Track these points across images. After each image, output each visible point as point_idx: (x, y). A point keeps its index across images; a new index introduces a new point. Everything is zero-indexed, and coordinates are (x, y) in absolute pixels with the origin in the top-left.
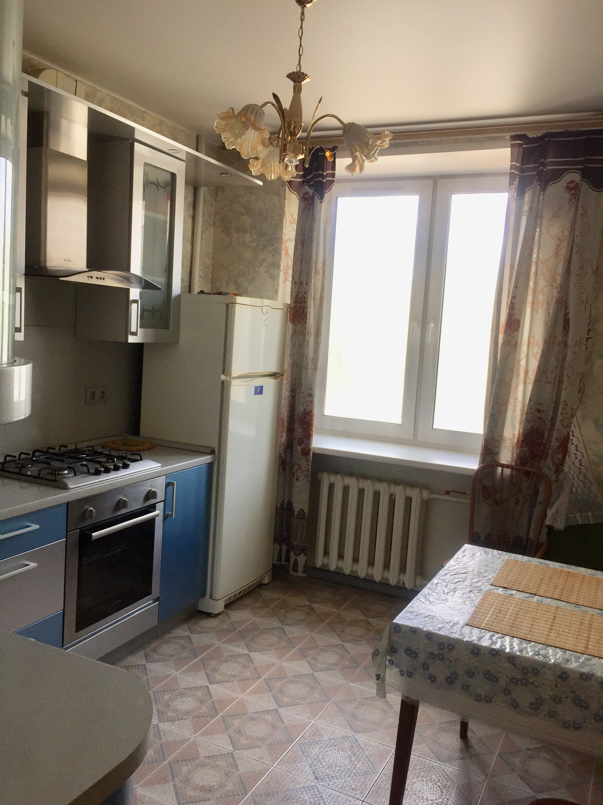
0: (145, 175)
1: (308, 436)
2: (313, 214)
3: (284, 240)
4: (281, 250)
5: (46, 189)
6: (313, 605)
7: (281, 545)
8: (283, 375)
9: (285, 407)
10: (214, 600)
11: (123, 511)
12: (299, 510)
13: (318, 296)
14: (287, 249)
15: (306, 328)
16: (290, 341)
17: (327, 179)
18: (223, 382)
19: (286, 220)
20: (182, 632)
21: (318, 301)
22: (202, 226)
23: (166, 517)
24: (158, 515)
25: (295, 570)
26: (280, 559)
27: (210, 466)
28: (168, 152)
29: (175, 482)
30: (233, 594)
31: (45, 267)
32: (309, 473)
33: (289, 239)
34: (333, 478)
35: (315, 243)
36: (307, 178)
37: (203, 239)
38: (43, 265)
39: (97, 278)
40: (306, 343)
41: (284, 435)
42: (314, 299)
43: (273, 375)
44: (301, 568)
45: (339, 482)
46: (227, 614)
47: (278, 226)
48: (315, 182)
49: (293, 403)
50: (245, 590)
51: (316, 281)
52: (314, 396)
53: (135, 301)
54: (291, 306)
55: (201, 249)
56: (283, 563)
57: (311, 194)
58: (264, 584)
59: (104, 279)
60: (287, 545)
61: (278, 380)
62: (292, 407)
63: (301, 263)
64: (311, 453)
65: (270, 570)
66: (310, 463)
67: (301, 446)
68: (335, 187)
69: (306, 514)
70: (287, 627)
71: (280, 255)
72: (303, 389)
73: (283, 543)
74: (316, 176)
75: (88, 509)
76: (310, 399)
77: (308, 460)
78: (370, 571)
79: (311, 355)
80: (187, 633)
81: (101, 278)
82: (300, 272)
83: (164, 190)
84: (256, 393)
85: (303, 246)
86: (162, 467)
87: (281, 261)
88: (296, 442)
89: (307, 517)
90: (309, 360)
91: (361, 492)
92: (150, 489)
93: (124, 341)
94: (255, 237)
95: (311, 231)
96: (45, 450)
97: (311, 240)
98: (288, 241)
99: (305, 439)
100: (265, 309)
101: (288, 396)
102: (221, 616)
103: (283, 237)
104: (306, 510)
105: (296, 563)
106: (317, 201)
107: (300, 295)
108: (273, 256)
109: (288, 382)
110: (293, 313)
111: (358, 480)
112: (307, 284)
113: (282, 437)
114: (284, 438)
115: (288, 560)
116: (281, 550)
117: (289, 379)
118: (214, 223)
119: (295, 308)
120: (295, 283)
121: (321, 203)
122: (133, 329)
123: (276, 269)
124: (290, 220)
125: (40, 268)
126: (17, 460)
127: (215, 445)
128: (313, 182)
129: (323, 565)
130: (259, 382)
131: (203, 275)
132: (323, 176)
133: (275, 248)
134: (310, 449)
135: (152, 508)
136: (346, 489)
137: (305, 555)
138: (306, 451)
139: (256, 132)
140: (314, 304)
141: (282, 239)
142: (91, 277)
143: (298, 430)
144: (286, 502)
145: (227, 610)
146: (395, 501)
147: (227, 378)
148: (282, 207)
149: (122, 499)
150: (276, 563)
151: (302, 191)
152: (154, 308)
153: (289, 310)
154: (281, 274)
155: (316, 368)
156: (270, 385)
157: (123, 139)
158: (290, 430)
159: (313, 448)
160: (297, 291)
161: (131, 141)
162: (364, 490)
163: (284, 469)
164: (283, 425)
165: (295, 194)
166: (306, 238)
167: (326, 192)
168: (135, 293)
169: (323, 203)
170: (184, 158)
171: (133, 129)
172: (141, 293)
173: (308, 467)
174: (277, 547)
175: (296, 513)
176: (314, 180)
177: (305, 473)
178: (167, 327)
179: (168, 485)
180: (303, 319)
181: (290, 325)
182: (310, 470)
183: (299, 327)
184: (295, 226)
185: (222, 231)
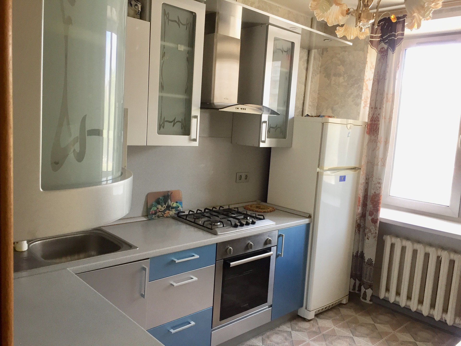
0: (275, 45)
1: (377, 210)
2: (386, 62)
3: (365, 80)
4: (363, 87)
5: (216, 58)
6: (376, 324)
7: (355, 280)
8: (360, 169)
9: (361, 190)
10: (308, 310)
11: (250, 251)
12: (369, 259)
13: (388, 117)
14: (367, 86)
15: (378, 138)
16: (366, 146)
17: (398, 37)
18: (318, 173)
19: (367, 67)
20: (286, 328)
21: (387, 120)
22: (312, 74)
23: (277, 256)
24: (272, 255)
25: (365, 298)
26: (354, 288)
27: (308, 225)
28: (289, 29)
29: (284, 235)
30: (321, 308)
31: (213, 103)
32: (376, 235)
33: (369, 79)
34: (394, 240)
35: (387, 81)
36: (384, 38)
37: (312, 82)
38: (212, 102)
39: (241, 109)
40: (377, 149)
41: (360, 208)
42: (385, 118)
43: (354, 169)
44: (368, 298)
45: (399, 243)
46: (316, 320)
47: (362, 71)
48: (389, 40)
49: (366, 187)
50: (329, 306)
51: (386, 106)
52: (382, 183)
53: (265, 122)
54: (368, 123)
55: (311, 88)
56: (357, 292)
57: (386, 48)
58: (344, 304)
59: (245, 109)
60: (360, 280)
61: (357, 172)
62: (366, 191)
63: (377, 94)
64: (379, 222)
65: (347, 295)
66: (377, 229)
67: (371, 216)
68: (403, 42)
69: (374, 263)
70: (356, 337)
71: (362, 89)
72: (374, 179)
73: (357, 279)
74: (390, 36)
75: (228, 248)
76: (379, 185)
77: (375, 226)
78: (420, 307)
79: (381, 156)
80: (290, 330)
81: (243, 109)
82: (376, 101)
83: (286, 53)
84: (341, 180)
85: (378, 83)
86: (276, 224)
87: (363, 94)
88: (367, 213)
89: (373, 264)
90: (380, 160)
91: (415, 252)
92: (268, 238)
93: (257, 146)
94: (346, 79)
95: (385, 72)
96: (211, 209)
97: (384, 78)
98: (368, 80)
99: (374, 212)
100: (349, 126)
101: (364, 183)
102: (312, 322)
103: (365, 78)
104: (374, 260)
105: (365, 293)
106: (390, 52)
107: (375, 116)
108: (358, 91)
109: (364, 173)
110: (370, 128)
111: (413, 244)
112: (380, 108)
113: (358, 209)
114: (360, 210)
115: (360, 290)
116: (355, 283)
117: (365, 172)
118: (320, 72)
119: (371, 125)
120: (372, 108)
121: (393, 53)
122: (263, 139)
123: (359, 99)
124: (370, 67)
125: (210, 104)
126: (195, 214)
127: (312, 213)
128: (387, 40)
129: (385, 297)
130: (342, 173)
131: (311, 104)
132: (395, 36)
133: (360, 85)
134: (377, 219)
135: (269, 250)
136: (403, 249)
137: (372, 290)
138: (374, 221)
139: (339, 7)
140: (385, 122)
141: (364, 79)
142: (238, 108)
143: (370, 206)
144: (359, 252)
145: (316, 318)
146: (441, 261)
147: (321, 170)
148: (366, 58)
149: (249, 243)
150: (352, 291)
151: (380, 47)
152: (277, 126)
153: (367, 126)
154: (362, 102)
155: (384, 165)
156: (350, 175)
157: (262, 24)
158: (365, 205)
159: (380, 218)
160: (373, 113)
161: (267, 25)
162: (417, 251)
163: (359, 230)
164: (359, 201)
165: (374, 49)
166: (381, 78)
167: (396, 46)
168: (265, 117)
169: (394, 54)
170: (300, 32)
171: (268, 17)
172: (269, 116)
173: (376, 231)
174: (353, 281)
175: (366, 260)
176: (389, 39)
177: (374, 235)
178: (285, 138)
179: (279, 236)
180: (376, 132)
181: (367, 137)
182: (377, 233)
183: (373, 137)
184: (373, 70)
185: (325, 77)
